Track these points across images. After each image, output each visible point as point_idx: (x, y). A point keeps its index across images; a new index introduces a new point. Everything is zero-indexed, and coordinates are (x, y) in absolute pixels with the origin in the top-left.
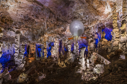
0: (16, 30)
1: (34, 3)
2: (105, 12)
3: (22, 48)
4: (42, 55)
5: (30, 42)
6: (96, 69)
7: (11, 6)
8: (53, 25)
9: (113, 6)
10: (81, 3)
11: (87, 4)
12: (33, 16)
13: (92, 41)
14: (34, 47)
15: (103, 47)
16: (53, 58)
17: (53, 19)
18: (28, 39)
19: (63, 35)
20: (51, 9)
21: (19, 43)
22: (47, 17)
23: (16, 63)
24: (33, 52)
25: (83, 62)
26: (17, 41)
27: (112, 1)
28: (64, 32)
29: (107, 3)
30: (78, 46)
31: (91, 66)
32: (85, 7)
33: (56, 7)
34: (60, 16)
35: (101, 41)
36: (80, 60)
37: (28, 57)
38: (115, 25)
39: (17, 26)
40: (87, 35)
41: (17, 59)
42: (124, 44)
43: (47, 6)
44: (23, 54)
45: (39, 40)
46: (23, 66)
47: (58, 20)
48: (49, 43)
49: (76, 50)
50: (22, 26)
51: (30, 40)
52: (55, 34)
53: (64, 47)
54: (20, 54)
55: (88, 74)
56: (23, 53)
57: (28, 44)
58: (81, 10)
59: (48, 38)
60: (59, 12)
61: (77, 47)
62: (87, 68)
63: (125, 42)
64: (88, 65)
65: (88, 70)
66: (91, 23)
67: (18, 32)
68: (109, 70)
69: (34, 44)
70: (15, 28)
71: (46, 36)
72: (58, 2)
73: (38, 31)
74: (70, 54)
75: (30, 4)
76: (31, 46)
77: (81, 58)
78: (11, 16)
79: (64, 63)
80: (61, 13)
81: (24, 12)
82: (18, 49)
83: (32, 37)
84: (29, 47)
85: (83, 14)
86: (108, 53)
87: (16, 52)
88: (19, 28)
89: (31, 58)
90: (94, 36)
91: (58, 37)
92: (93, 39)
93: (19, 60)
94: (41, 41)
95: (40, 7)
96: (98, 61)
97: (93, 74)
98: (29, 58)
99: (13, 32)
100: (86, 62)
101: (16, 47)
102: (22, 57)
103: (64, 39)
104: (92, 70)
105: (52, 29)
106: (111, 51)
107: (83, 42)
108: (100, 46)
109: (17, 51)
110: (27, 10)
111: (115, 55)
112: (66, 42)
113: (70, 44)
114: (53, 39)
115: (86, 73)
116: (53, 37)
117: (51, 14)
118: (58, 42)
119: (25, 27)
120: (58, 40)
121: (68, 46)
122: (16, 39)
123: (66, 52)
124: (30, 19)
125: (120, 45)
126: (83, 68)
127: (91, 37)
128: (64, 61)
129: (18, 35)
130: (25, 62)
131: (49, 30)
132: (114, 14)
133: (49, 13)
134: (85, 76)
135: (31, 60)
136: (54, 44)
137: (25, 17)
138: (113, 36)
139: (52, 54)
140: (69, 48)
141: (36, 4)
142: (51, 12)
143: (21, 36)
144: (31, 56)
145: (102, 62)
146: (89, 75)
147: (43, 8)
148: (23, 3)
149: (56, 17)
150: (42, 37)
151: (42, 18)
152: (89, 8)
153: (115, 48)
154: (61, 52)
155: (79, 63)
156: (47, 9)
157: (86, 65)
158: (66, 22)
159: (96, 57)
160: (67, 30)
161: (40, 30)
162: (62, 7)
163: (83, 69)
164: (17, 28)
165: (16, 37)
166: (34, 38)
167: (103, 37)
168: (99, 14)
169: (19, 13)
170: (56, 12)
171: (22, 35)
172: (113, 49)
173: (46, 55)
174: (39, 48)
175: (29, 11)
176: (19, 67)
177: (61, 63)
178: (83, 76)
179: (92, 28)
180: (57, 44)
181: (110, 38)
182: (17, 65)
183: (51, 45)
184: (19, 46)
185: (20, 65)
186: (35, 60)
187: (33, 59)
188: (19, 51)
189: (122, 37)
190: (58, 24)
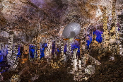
0: (10, 31)
1: (28, 5)
2: (96, 15)
3: (16, 49)
4: (35, 56)
5: (23, 43)
6: (87, 70)
7: (5, 6)
8: (47, 27)
9: (104, 10)
10: (73, 6)
11: (80, 8)
12: (27, 17)
13: (84, 43)
14: (27, 48)
15: (94, 48)
16: (46, 59)
17: (47, 21)
18: (22, 40)
19: (56, 37)
20: (45, 11)
21: (12, 44)
22: (41, 18)
23: (9, 64)
24: (26, 53)
25: (75, 63)
26: (11, 41)
27: (102, 6)
28: (57, 33)
29: (98, 7)
30: (71, 47)
31: (83, 67)
32: (78, 10)
33: (50, 9)
34: (53, 18)
35: (92, 43)
36: (72, 61)
37: (21, 57)
38: (105, 28)
39: (11, 27)
40: (79, 37)
41: (9, 60)
42: (113, 45)
43: (41, 7)
44: (16, 55)
45: (33, 41)
46: (15, 67)
47: (51, 21)
48: (42, 44)
49: (69, 52)
50: (15, 27)
51: (23, 41)
52: (49, 35)
53: (57, 48)
54: (13, 54)
55: (80, 74)
56: (16, 53)
57: (21, 45)
58: (74, 13)
59: (42, 39)
60: (53, 14)
61: (69, 48)
62: (79, 69)
63: (114, 44)
64: (80, 66)
65: (80, 71)
66: (83, 26)
67: (11, 33)
68: (99, 71)
69: (27, 45)
70: (9, 28)
71: (40, 37)
72: (52, 5)
73: (32, 32)
74: (62, 55)
75: (25, 6)
76: (25, 46)
77: (74, 59)
78: (5, 16)
79: (57, 64)
80: (55, 15)
81: (18, 13)
82: (11, 50)
83: (25, 38)
84: (22, 48)
85: (76, 17)
86: (99, 55)
87: (9, 53)
88: (13, 29)
89: (24, 59)
90: (86, 38)
91: (51, 39)
92: (85, 41)
93: (11, 61)
94: (34, 42)
95: (34, 9)
96: (89, 62)
97: (85, 74)
98: (22, 59)
99: (6, 32)
100: (78, 63)
101: (9, 48)
102: (15, 58)
103: (57, 40)
104: (83, 71)
105: (45, 30)
106: (102, 53)
107: (75, 44)
108: (91, 48)
110: (21, 11)
111: (105, 57)
112: (59, 43)
113: (63, 46)
114: (46, 40)
115: (78, 74)
116: (46, 38)
117: (45, 16)
118: (51, 43)
119: (19, 27)
120: (51, 41)
121: (61, 47)
122: (9, 40)
123: (59, 53)
124: (24, 20)
125: (109, 47)
126: (76, 68)
127: (83, 39)
128: (57, 62)
129: (12, 36)
130: (18, 63)
131: (42, 32)
132: (104, 17)
133: (43, 15)
134: (77, 77)
135: (24, 60)
136: (48, 45)
137: (19, 18)
138: (104, 38)
139: (46, 55)
140: (61, 50)
141: (30, 5)
142: (45, 14)
143: (14, 37)
144: (24, 57)
145: (94, 63)
146: (81, 76)
147: (37, 10)
148: (17, 4)
149: (50, 19)
150: (35, 38)
151: (35, 20)
152: (82, 11)
153: (106, 49)
154: (54, 53)
155: (72, 64)
156: (41, 10)
157: (78, 66)
158: (59, 23)
159: (87, 58)
160: (60, 32)
161: (34, 32)
162: (55, 9)
163: (75, 70)
164: (10, 29)
165: (9, 37)
166: (27, 39)
167: (94, 39)
168: (91, 17)
169: (13, 14)
170: (49, 14)
171: (15, 35)
172: (104, 51)
173: (39, 56)
174: (32, 49)
175: (23, 12)
176: (12, 67)
177: (54, 63)
178: (75, 76)
179: (84, 30)
180: (50, 45)
181: (100, 40)
182: (9, 66)
183: (45, 46)
184: (12, 47)
185: (12, 66)
186: (28, 60)
187: (26, 60)
188: (13, 51)
189: (111, 40)
190: (51, 26)
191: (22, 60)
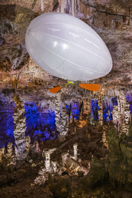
3: (63, 111)
14: (88, 105)
18: (76, 96)
21: (60, 105)
23: (57, 130)
24: (86, 112)
37: (78, 119)
41: (58, 124)
44: (64, 119)
46: (65, 134)
48: (112, 98)
54: (61, 118)
59: (106, 91)
69: (87, 100)
82: (58, 113)
87: (57, 116)
91: (123, 89)
93: (59, 127)
101: (56, 110)
102: (63, 123)
120: (123, 94)
122: (56, 100)
130: (68, 129)
135: (82, 124)
136: (118, 100)
139: (114, 119)
143: (62, 94)
144: (83, 118)
165: (56, 97)
173: (101, 120)
176: (61, 134)
180: (121, 101)
184: (59, 109)
186: (88, 124)
187: (85, 123)
188: (60, 115)
191: (80, 123)
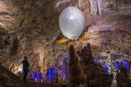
3: (113, 66)
17: (128, 36)
18: (123, 55)
20: (121, 29)
21: (110, 61)
26: (109, 59)
51: (126, 56)
54: (112, 71)
56: (114, 70)
67: (108, 52)
70: (104, 50)
75: (98, 36)
78: (95, 45)
81: (99, 41)
82: (110, 67)
88: (107, 50)
95: (108, 34)
101: (108, 65)
102: (114, 74)
109: (109, 68)
117: (123, 33)
124: (107, 43)
133: (120, 33)
137: (102, 43)
141: (103, 33)
142: (121, 31)
147: (111, 33)
148: (94, 37)
151: (115, 40)
156: (116, 32)
162: (129, 23)
165: (107, 56)
175: (102, 39)
184: (110, 64)
